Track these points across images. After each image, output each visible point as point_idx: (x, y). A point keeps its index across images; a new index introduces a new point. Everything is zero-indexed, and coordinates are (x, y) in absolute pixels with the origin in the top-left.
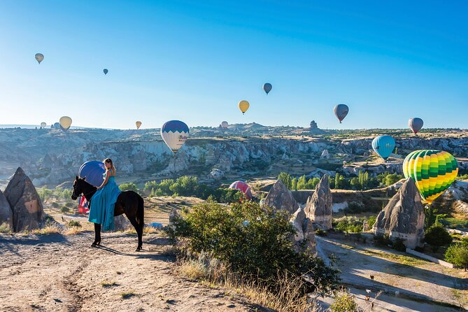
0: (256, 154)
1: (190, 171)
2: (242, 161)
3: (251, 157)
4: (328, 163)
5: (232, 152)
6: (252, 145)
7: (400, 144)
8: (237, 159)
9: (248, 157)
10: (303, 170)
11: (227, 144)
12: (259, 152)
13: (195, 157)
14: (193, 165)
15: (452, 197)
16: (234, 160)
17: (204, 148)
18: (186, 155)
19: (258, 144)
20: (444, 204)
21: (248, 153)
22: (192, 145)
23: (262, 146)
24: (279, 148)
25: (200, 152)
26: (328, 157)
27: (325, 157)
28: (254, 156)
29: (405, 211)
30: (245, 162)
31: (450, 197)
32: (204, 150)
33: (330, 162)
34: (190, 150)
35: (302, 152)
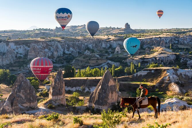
0: (68, 51)
1: (14, 65)
2: (56, 56)
3: (64, 53)
4: (118, 56)
5: (50, 49)
6: (66, 44)
7: (178, 41)
8: (52, 55)
9: (62, 53)
10: (97, 62)
11: (46, 43)
12: (71, 49)
13: (21, 54)
14: (18, 60)
15: (169, 80)
16: (50, 55)
17: (29, 47)
18: (14, 53)
19: (71, 43)
20: (164, 85)
21: (62, 50)
22: (20, 45)
23: (73, 44)
24: (87, 46)
25: (25, 50)
26: (120, 52)
27: (118, 52)
28: (67, 52)
29: (102, 91)
30: (58, 57)
31: (168, 81)
32: (29, 49)
33: (120, 56)
34: (17, 48)
35: (104, 48)
